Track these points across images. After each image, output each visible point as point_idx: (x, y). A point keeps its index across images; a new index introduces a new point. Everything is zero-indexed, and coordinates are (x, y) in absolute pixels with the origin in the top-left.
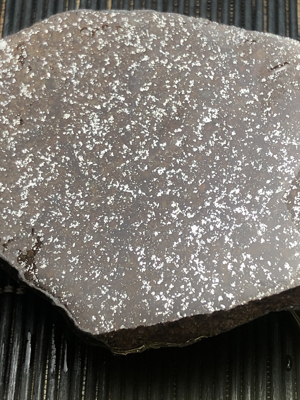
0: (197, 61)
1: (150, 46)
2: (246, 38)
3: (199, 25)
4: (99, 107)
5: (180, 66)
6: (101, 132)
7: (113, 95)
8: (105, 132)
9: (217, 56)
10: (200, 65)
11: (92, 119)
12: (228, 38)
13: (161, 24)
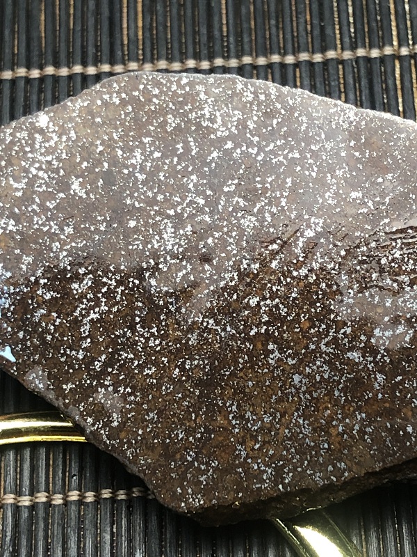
0: (295, 151)
1: (234, 128)
2: (358, 120)
3: (296, 100)
4: (172, 212)
5: (273, 157)
6: (177, 247)
7: (190, 195)
8: (182, 247)
9: (321, 145)
10: (299, 157)
11: (165, 228)
12: (335, 120)
13: (247, 96)
